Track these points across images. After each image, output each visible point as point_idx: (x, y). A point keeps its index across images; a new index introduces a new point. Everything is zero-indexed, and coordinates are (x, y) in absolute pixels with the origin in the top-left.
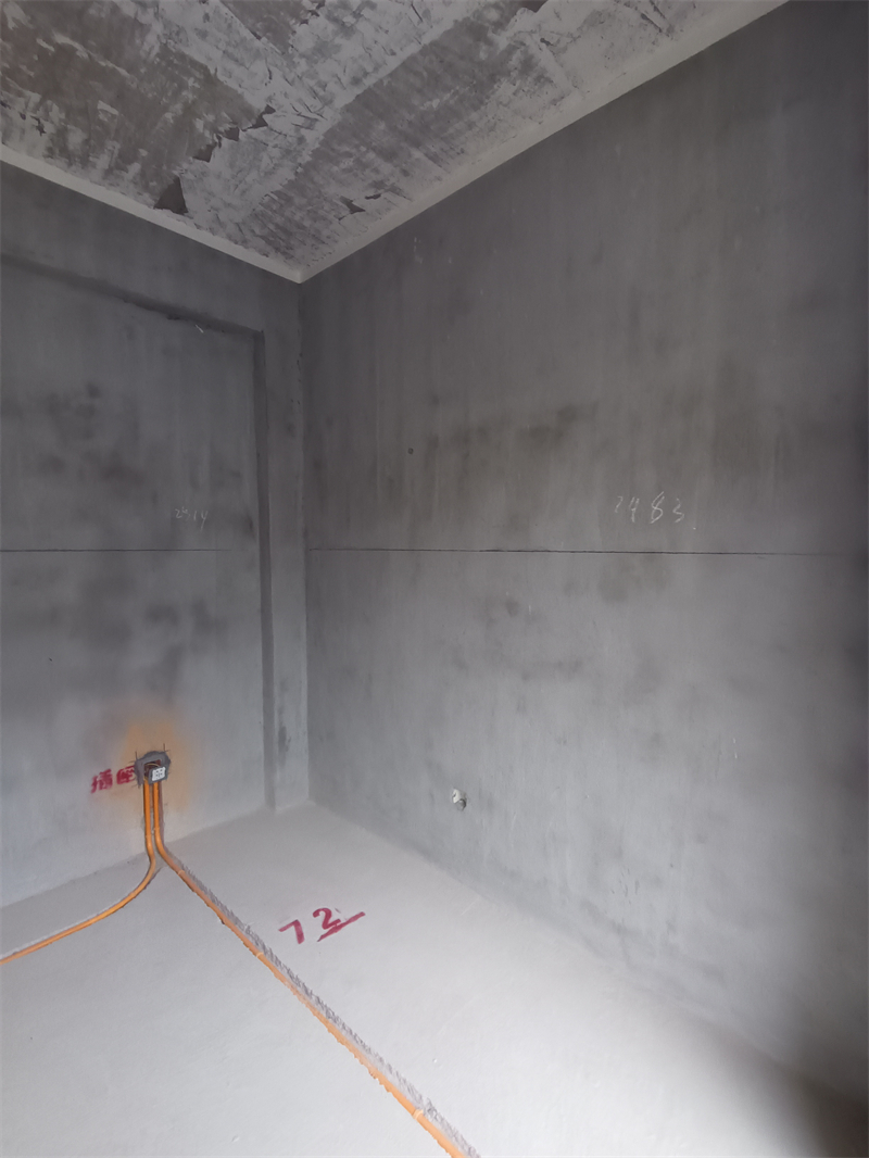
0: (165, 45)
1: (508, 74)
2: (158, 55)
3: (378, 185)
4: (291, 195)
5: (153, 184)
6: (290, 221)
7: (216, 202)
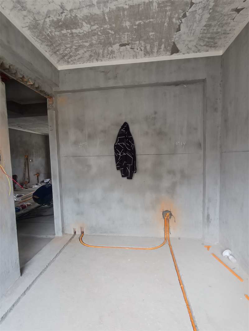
4: (210, 23)
5: (169, 48)
6: (212, 33)
7: (186, 43)
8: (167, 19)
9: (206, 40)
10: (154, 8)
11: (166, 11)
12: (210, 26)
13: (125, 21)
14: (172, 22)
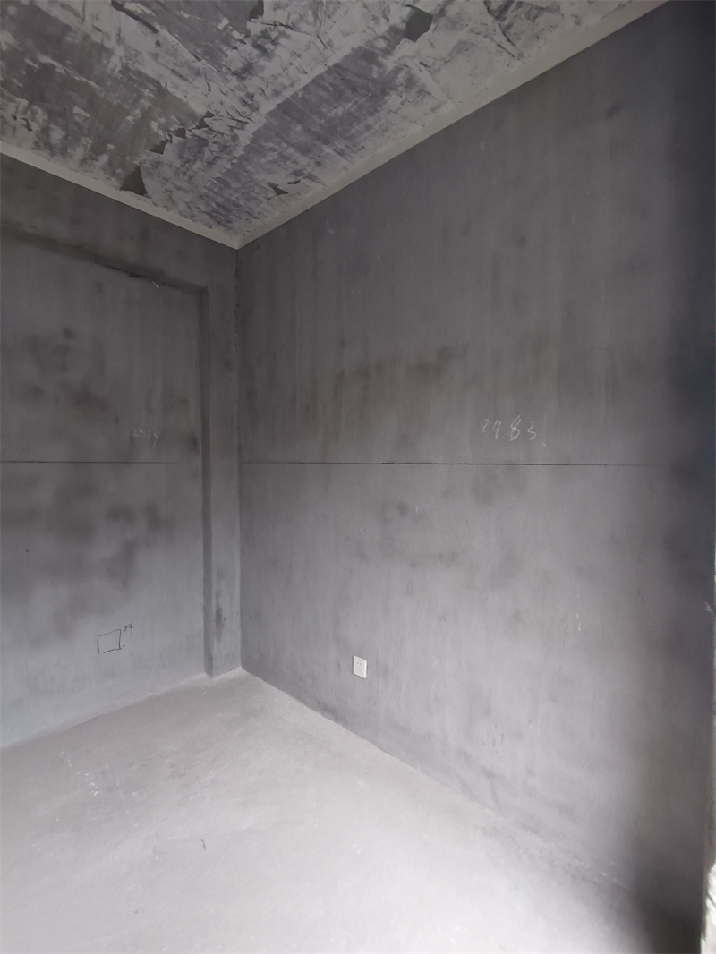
0: (126, 64)
1: (395, 88)
2: (120, 71)
3: (297, 173)
4: (228, 180)
5: (119, 171)
7: (168, 186)
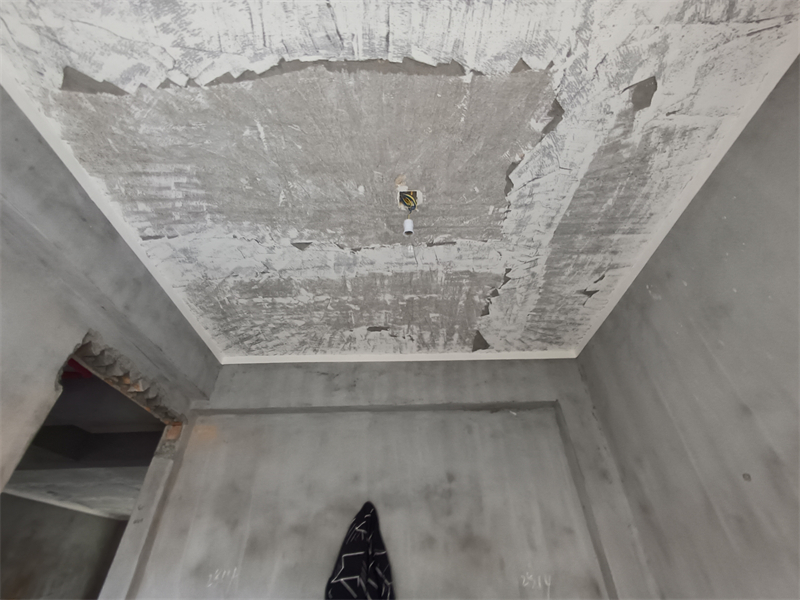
0: (447, 273)
2: (445, 279)
3: (597, 271)
4: (543, 307)
5: (467, 340)
6: (550, 322)
7: (502, 333)
8: (464, 296)
9: (540, 331)
10: (439, 279)
11: (461, 285)
12: (544, 311)
13: (384, 293)
14: (474, 301)
